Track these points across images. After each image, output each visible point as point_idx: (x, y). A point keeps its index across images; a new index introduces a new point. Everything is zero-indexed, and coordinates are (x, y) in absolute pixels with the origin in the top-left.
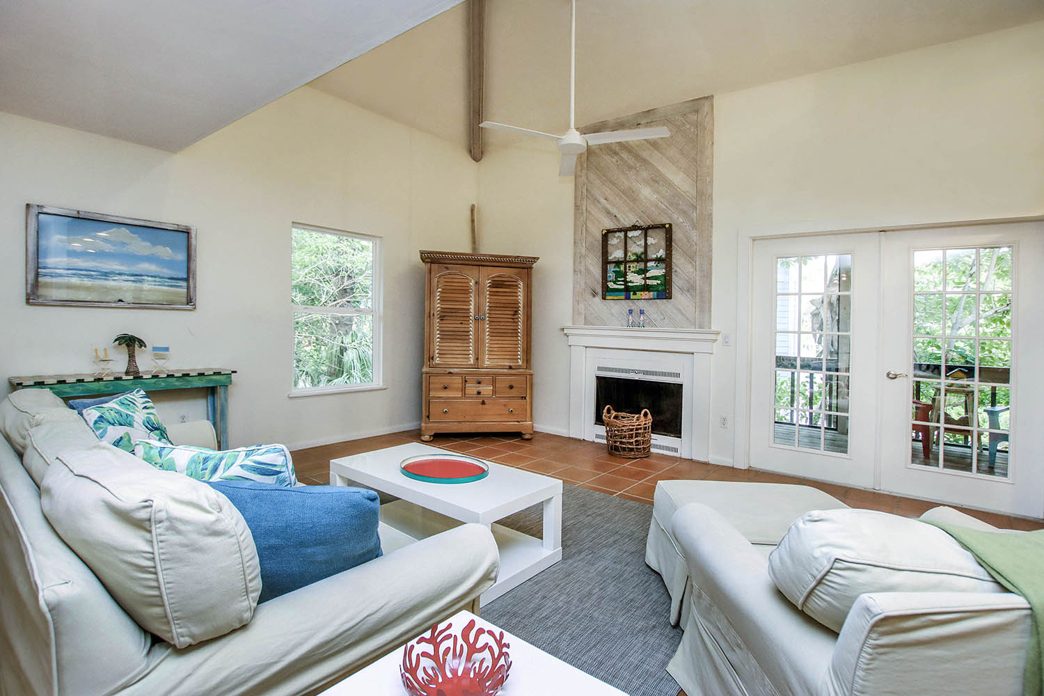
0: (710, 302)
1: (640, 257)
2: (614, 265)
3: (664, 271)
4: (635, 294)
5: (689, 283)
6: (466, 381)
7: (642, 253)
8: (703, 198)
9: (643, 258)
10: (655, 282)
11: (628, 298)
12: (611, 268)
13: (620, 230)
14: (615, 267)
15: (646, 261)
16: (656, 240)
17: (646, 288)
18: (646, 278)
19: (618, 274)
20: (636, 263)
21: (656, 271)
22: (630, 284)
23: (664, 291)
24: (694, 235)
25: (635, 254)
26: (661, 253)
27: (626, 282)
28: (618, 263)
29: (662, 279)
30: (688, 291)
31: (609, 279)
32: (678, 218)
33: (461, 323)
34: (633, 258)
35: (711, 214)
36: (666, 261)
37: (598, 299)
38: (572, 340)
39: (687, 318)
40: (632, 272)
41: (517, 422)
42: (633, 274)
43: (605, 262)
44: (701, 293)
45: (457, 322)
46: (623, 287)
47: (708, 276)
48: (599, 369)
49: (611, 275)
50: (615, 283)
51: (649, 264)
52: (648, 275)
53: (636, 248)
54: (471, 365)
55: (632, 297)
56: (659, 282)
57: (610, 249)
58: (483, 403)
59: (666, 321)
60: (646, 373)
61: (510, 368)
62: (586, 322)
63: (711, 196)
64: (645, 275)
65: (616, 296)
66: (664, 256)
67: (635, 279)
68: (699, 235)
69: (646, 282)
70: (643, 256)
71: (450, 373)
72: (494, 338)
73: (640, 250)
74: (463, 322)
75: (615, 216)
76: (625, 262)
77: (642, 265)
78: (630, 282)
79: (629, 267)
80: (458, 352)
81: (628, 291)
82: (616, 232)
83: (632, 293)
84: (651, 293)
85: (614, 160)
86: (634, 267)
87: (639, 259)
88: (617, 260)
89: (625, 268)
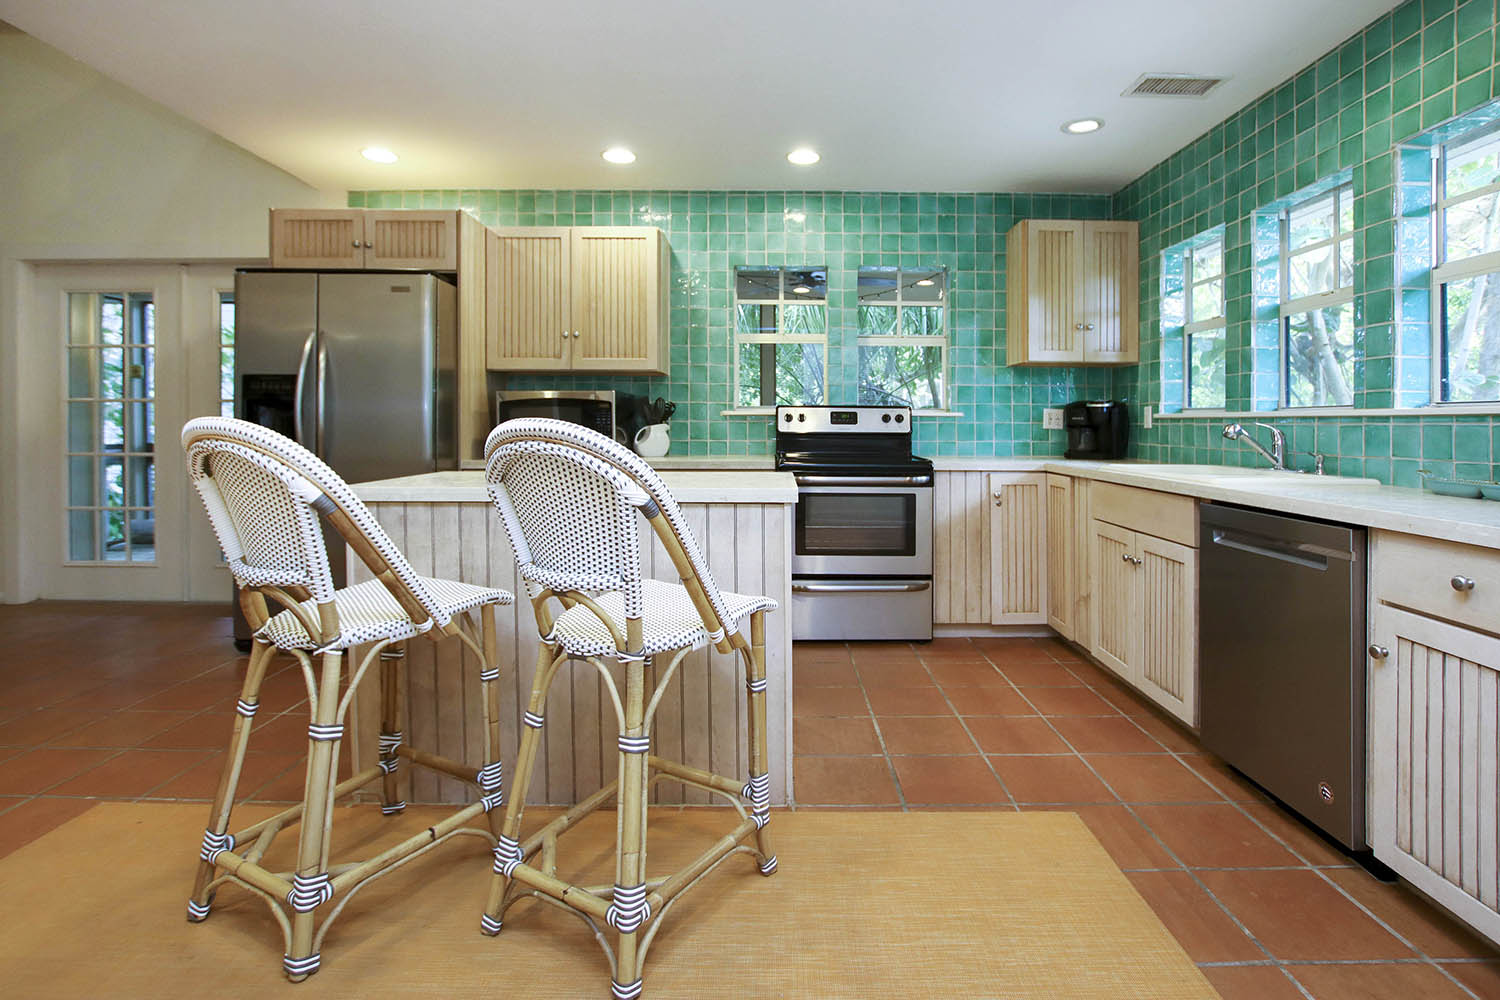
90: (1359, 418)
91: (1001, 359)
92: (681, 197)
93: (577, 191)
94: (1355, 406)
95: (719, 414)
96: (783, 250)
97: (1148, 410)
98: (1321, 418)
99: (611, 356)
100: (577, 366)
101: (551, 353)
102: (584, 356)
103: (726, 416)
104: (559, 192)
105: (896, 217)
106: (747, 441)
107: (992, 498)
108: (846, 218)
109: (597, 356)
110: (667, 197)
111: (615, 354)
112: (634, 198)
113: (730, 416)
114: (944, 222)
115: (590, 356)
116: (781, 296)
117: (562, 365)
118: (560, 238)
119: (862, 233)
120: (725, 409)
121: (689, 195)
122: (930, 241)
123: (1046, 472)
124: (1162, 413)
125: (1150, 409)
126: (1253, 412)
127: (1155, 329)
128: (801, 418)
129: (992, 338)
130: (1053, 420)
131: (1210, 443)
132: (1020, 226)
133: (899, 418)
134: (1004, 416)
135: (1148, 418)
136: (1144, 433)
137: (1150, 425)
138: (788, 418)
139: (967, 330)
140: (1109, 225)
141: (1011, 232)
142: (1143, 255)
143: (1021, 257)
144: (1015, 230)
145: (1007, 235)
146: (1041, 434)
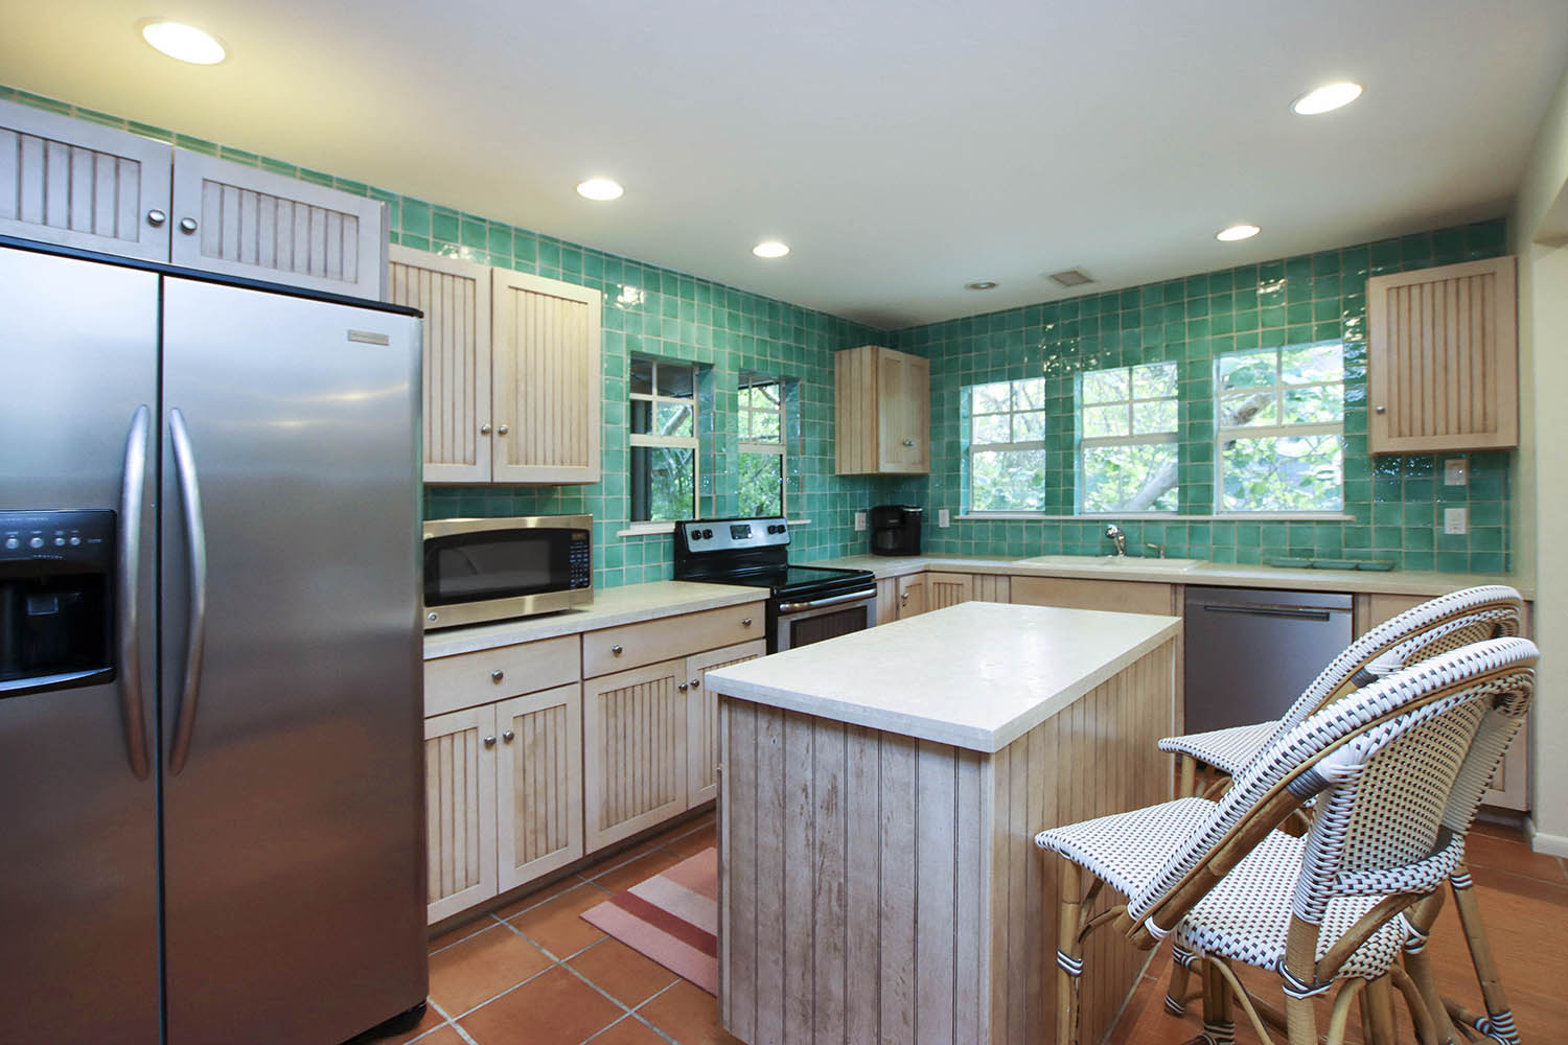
90: (1184, 521)
91: (832, 470)
92: (573, 252)
93: (437, 207)
94: (1178, 513)
95: (615, 534)
96: (676, 339)
97: (944, 515)
98: (1146, 521)
99: (545, 463)
100: (501, 477)
101: (459, 455)
102: (510, 463)
103: (622, 537)
104: (406, 199)
105: (765, 322)
106: (644, 566)
107: (901, 599)
108: (730, 313)
109: (526, 463)
110: (557, 249)
111: (549, 460)
112: (517, 237)
113: (627, 537)
114: (798, 333)
115: (517, 463)
116: (655, 390)
117: (478, 474)
118: (474, 280)
119: (741, 334)
120: (621, 529)
121: (582, 251)
122: (787, 349)
123: (926, 571)
124: (962, 516)
125: (947, 512)
126: (1076, 516)
127: (954, 448)
128: (708, 534)
129: (827, 449)
130: (860, 522)
131: (1026, 538)
132: (867, 350)
133: (781, 529)
134: (834, 522)
135: (944, 519)
136: (939, 531)
137: (947, 525)
138: (696, 535)
139: (812, 440)
140: (916, 359)
141: (845, 353)
142: (935, 387)
143: (867, 379)
144: (856, 352)
145: (837, 355)
146: (854, 536)
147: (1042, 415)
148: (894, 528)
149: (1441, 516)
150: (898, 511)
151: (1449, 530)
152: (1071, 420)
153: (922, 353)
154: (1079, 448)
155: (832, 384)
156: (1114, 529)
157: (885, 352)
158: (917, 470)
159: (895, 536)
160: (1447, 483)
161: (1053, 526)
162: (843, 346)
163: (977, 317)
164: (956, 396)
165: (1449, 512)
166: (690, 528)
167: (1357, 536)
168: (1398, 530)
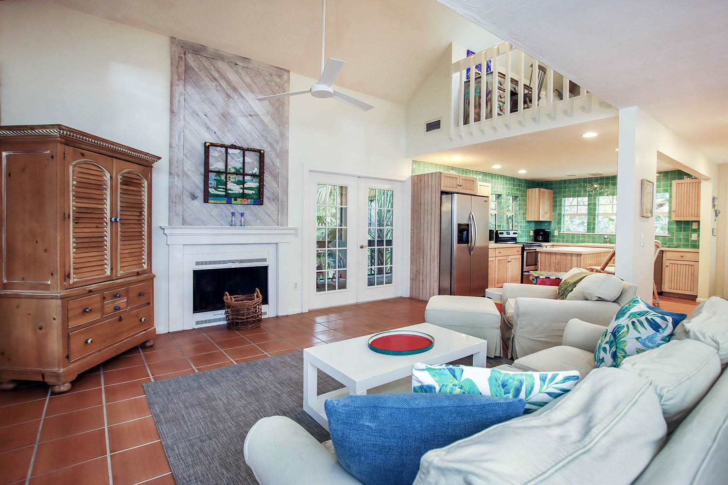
0: (287, 209)
1: (239, 171)
2: (215, 174)
3: (258, 184)
4: (235, 200)
5: (274, 195)
6: (104, 298)
7: (241, 168)
8: (284, 137)
9: (241, 172)
10: (251, 192)
11: (229, 202)
12: (212, 176)
13: (222, 146)
14: (216, 176)
15: (244, 175)
16: (251, 160)
17: (243, 196)
18: (244, 189)
19: (219, 182)
20: (235, 175)
21: (251, 183)
22: (230, 192)
23: (259, 199)
24: (277, 162)
25: (235, 168)
26: (256, 171)
27: (226, 189)
28: (219, 173)
29: (257, 190)
30: (274, 200)
31: (210, 185)
32: (267, 147)
33: (97, 227)
34: (233, 171)
35: (288, 150)
36: (260, 177)
37: (199, 203)
38: (170, 240)
39: (273, 219)
40: (232, 182)
41: (145, 330)
42: (232, 184)
43: (207, 171)
44: (282, 202)
45: (92, 225)
46: (224, 193)
47: (286, 191)
48: (197, 263)
49: (212, 183)
50: (216, 189)
51: (247, 178)
52: (246, 186)
53: (235, 162)
54: (108, 277)
55: (233, 202)
56: (254, 192)
57: (211, 160)
58: (120, 319)
59: (259, 221)
60: (240, 261)
61: (138, 274)
62: (184, 222)
63: (288, 137)
64: (244, 186)
65: (219, 200)
66: (258, 173)
67: (235, 189)
68: (281, 163)
69: (244, 191)
70: (241, 171)
71: (90, 291)
72: (126, 243)
73: (239, 165)
74: (98, 225)
75: (215, 133)
76: (226, 173)
77: (240, 178)
78: (230, 190)
79: (229, 177)
80: (95, 264)
81: (229, 198)
82: (218, 146)
83: (233, 199)
84: (249, 200)
85: (214, 85)
86: (233, 178)
87: (237, 173)
88: (218, 170)
89: (226, 178)
91: (526, 219)
119: (508, 187)
122: (517, 189)
124: (561, 232)
125: (557, 231)
126: (596, 233)
127: (560, 214)
128: (503, 233)
129: (524, 214)
130: (532, 233)
131: (581, 239)
132: (537, 189)
133: (516, 233)
134: (526, 233)
135: (556, 233)
136: (554, 236)
137: (557, 235)
138: (500, 233)
139: (522, 212)
140: (550, 191)
141: (530, 189)
142: (554, 198)
143: (537, 197)
144: (534, 189)
145: (528, 189)
146: (530, 237)
147: (587, 207)
148: (542, 235)
149: (691, 235)
150: (543, 230)
151: (693, 239)
152: (595, 209)
153: (551, 189)
154: (597, 215)
155: (526, 197)
156: (606, 237)
157: (542, 190)
158: (549, 220)
159: (542, 237)
160: (693, 228)
161: (589, 236)
162: (529, 187)
163: (568, 180)
164: (561, 201)
165: (693, 234)
166: (499, 232)
167: (671, 240)
168: (681, 238)
